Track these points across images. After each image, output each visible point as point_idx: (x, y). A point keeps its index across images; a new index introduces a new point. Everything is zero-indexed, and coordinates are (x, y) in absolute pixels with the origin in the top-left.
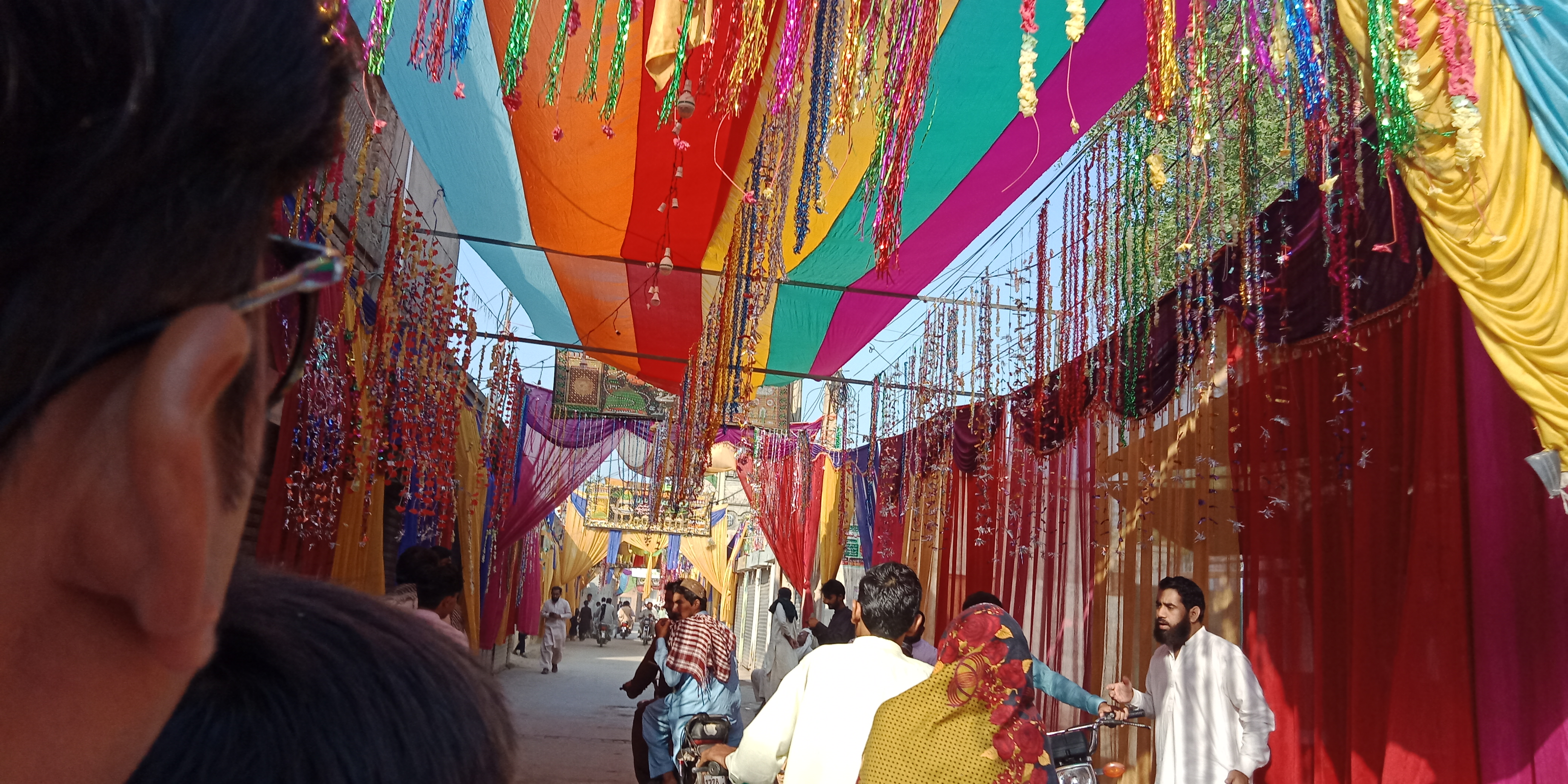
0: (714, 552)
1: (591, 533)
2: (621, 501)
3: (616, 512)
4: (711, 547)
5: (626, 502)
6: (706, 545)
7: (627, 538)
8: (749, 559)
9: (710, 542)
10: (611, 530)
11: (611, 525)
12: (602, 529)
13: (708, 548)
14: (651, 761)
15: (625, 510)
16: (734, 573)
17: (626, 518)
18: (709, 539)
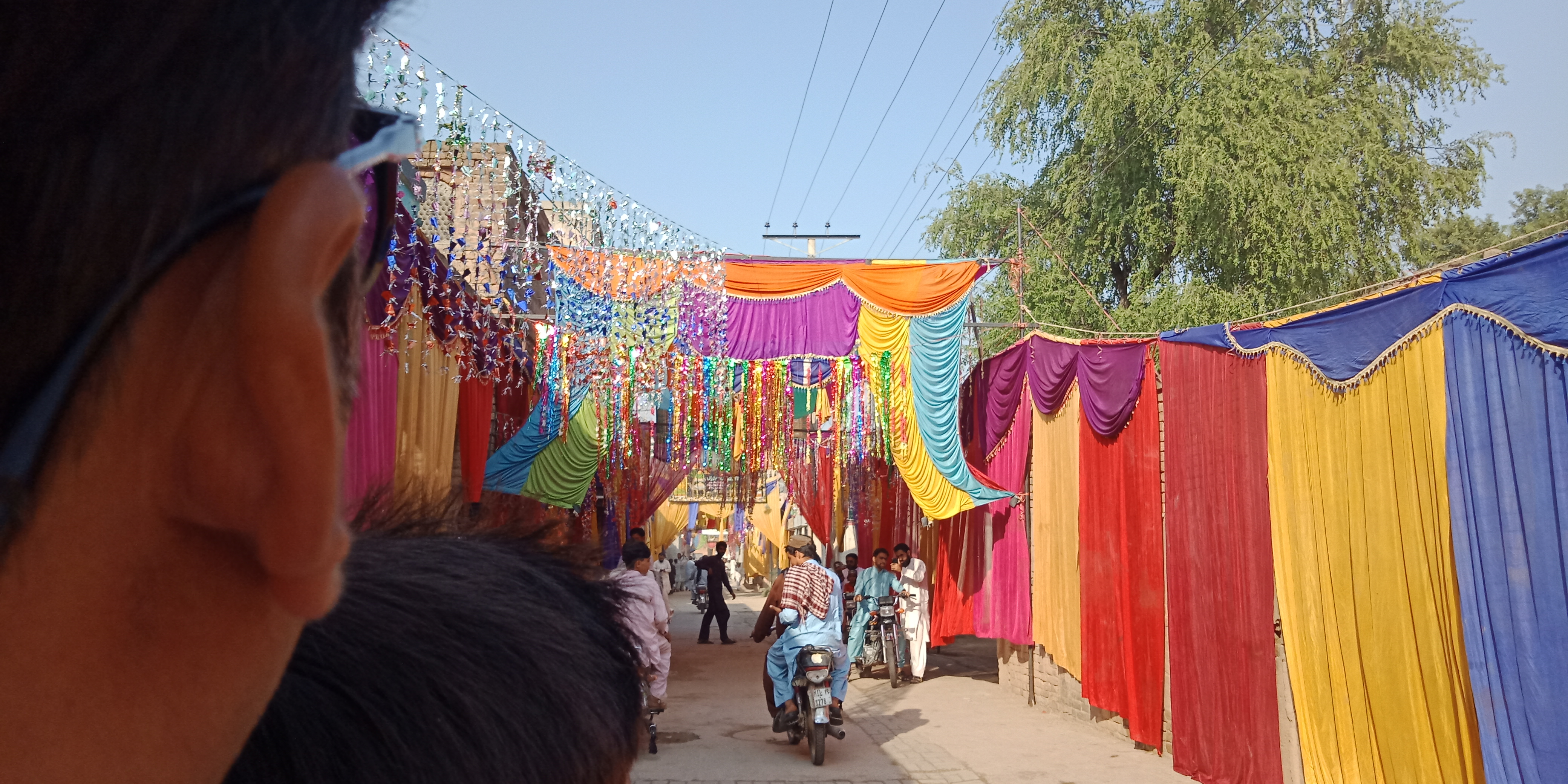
0: (770, 514)
1: (675, 506)
2: (695, 480)
3: (692, 489)
4: (768, 511)
5: (700, 480)
6: (764, 510)
7: (703, 508)
8: (795, 520)
9: (767, 507)
10: (690, 503)
11: (689, 499)
12: (683, 503)
13: (766, 512)
14: (775, 694)
15: (702, 487)
16: (787, 531)
17: (701, 492)
18: (765, 505)
